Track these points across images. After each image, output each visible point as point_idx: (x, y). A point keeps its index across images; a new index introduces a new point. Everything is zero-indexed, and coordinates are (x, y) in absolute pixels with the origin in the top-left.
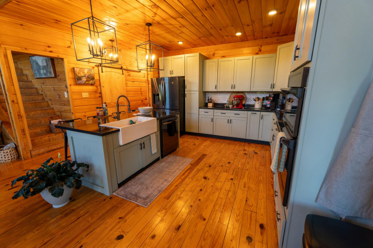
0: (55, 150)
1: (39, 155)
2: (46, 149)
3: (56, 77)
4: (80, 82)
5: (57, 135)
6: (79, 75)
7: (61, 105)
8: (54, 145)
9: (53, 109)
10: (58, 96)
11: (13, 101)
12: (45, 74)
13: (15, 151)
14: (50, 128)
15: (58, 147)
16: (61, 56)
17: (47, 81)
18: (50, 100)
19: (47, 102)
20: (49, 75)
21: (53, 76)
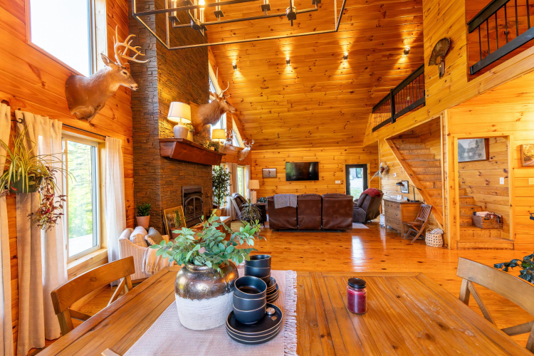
0: (482, 248)
1: (464, 249)
2: (472, 245)
3: (488, 158)
4: (528, 163)
5: (483, 231)
6: (529, 154)
7: (489, 194)
8: (482, 242)
9: (473, 198)
10: (486, 183)
11: (451, 187)
12: (470, 157)
13: (441, 238)
14: (473, 221)
15: (486, 246)
16: (506, 134)
17: (470, 165)
18: (470, 187)
19: (465, 189)
20: (477, 158)
21: (485, 158)
